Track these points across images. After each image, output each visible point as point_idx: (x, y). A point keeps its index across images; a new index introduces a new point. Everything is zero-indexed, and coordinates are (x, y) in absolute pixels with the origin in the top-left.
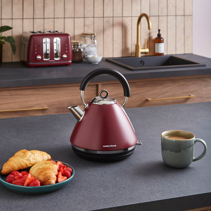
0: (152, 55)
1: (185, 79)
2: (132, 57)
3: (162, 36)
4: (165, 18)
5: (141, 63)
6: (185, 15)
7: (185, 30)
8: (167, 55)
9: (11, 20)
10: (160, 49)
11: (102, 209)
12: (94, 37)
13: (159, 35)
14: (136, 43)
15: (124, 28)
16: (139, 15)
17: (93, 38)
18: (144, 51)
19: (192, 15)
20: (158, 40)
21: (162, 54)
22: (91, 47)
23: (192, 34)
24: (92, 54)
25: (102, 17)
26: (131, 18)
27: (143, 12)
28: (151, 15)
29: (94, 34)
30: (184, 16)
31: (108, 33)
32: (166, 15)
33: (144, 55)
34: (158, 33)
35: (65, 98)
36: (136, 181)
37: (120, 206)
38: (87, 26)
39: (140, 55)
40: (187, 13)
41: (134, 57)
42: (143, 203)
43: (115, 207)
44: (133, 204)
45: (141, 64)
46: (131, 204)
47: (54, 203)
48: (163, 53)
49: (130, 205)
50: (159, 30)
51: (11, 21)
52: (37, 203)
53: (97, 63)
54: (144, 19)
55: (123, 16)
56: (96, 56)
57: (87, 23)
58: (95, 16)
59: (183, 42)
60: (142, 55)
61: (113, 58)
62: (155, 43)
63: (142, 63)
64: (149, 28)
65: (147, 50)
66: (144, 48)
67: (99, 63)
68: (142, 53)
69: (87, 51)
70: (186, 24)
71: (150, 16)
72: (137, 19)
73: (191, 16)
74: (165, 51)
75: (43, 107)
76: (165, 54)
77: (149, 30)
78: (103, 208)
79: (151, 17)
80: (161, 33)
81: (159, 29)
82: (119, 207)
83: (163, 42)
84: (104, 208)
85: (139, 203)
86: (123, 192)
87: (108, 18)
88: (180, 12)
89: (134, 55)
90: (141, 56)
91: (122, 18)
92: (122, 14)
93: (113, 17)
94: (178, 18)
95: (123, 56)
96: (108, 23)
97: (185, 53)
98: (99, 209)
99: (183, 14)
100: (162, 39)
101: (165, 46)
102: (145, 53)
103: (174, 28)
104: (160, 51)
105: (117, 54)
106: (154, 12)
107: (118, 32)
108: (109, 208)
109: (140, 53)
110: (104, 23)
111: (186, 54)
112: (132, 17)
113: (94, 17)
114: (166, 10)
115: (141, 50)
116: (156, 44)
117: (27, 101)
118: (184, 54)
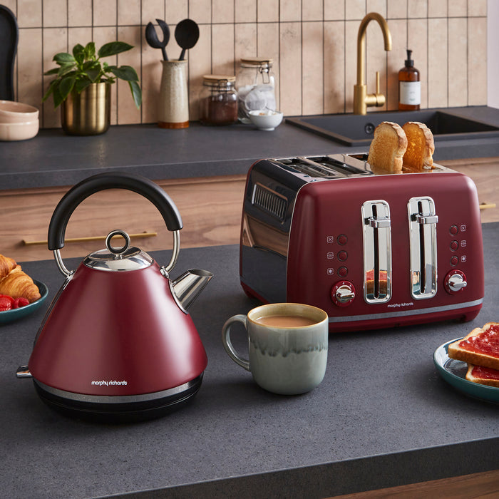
0: (393, 109)
1: (472, 164)
2: (345, 114)
3: (416, 66)
4: (422, 24)
5: (367, 127)
6: (469, 15)
7: (470, 52)
8: (428, 109)
9: (66, 29)
10: (412, 96)
11: (309, 467)
12: (268, 68)
13: (409, 63)
14: (355, 83)
15: (327, 47)
16: (362, 16)
17: (266, 70)
18: (373, 100)
19: (486, 17)
20: (407, 74)
21: (416, 108)
22: (261, 91)
23: (486, 61)
24: (264, 108)
25: (276, 22)
26: (343, 22)
27: (371, 10)
28: (389, 17)
29: (268, 62)
30: (467, 17)
31: (291, 58)
32: (425, 16)
33: (375, 109)
34: (406, 58)
35: (196, 211)
36: (381, 402)
37: (351, 461)
38: (241, 43)
39: (364, 110)
40: (474, 11)
41: (351, 114)
42: (402, 453)
43: (338, 463)
44: (380, 456)
45: (368, 132)
46: (376, 455)
47: (199, 454)
48: (418, 106)
49: (374, 458)
50: (409, 52)
51: (64, 33)
52: (159, 452)
53: (272, 129)
54: (373, 26)
55: (325, 19)
56: (270, 113)
57: (240, 36)
58: (259, 21)
59: (466, 78)
60: (370, 109)
61: (302, 116)
62: (400, 81)
63: (369, 129)
64: (386, 48)
65: (381, 99)
66: (375, 95)
67: (276, 128)
68: (369, 105)
69: (251, 100)
70: (470, 37)
71: (387, 19)
72: (358, 25)
73: (484, 19)
74: (422, 100)
75: (145, 232)
76: (421, 107)
77: (385, 52)
78: (312, 465)
79: (389, 21)
80: (412, 58)
81: (409, 49)
82: (347, 461)
83: (418, 80)
84: (316, 464)
85: (392, 454)
86: (354, 428)
87: (290, 24)
88: (458, 10)
89: (352, 111)
90: (368, 113)
91: (322, 23)
92: (322, 15)
93: (302, 22)
94: (453, 23)
95: (326, 113)
96: (289, 34)
97: (470, 104)
98: (304, 466)
99: (465, 15)
100: (416, 73)
101: (422, 89)
102: (377, 105)
103: (445, 47)
104: (411, 100)
105: (312, 108)
106: (397, 10)
107: (313, 56)
108: (324, 465)
109: (364, 106)
110: (281, 35)
111: (473, 107)
112: (345, 21)
113: (257, 23)
114: (425, 5)
115: (366, 99)
116: (402, 84)
117: (108, 218)
118: (468, 107)
